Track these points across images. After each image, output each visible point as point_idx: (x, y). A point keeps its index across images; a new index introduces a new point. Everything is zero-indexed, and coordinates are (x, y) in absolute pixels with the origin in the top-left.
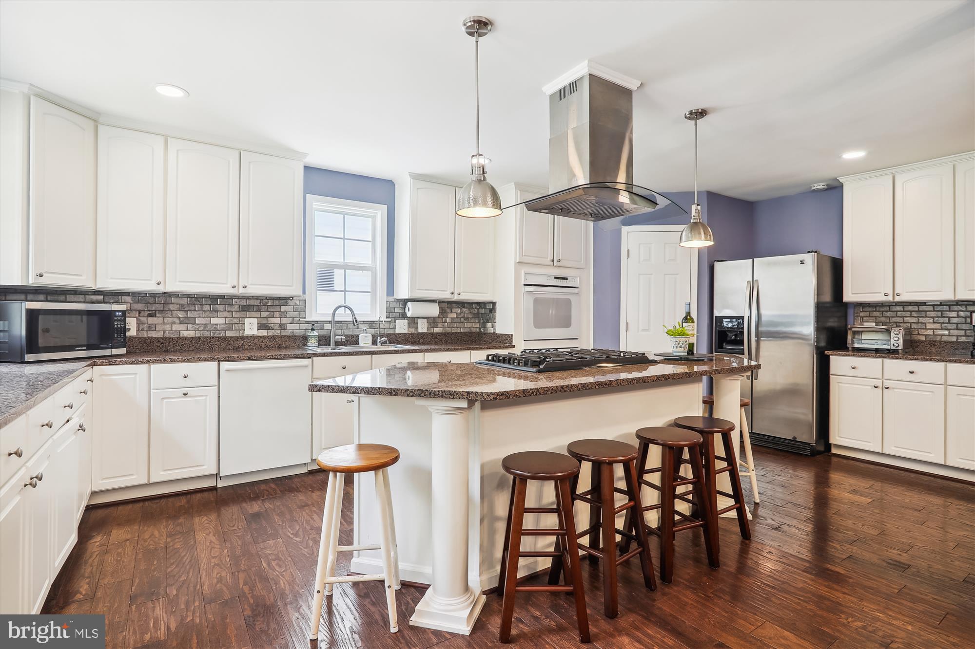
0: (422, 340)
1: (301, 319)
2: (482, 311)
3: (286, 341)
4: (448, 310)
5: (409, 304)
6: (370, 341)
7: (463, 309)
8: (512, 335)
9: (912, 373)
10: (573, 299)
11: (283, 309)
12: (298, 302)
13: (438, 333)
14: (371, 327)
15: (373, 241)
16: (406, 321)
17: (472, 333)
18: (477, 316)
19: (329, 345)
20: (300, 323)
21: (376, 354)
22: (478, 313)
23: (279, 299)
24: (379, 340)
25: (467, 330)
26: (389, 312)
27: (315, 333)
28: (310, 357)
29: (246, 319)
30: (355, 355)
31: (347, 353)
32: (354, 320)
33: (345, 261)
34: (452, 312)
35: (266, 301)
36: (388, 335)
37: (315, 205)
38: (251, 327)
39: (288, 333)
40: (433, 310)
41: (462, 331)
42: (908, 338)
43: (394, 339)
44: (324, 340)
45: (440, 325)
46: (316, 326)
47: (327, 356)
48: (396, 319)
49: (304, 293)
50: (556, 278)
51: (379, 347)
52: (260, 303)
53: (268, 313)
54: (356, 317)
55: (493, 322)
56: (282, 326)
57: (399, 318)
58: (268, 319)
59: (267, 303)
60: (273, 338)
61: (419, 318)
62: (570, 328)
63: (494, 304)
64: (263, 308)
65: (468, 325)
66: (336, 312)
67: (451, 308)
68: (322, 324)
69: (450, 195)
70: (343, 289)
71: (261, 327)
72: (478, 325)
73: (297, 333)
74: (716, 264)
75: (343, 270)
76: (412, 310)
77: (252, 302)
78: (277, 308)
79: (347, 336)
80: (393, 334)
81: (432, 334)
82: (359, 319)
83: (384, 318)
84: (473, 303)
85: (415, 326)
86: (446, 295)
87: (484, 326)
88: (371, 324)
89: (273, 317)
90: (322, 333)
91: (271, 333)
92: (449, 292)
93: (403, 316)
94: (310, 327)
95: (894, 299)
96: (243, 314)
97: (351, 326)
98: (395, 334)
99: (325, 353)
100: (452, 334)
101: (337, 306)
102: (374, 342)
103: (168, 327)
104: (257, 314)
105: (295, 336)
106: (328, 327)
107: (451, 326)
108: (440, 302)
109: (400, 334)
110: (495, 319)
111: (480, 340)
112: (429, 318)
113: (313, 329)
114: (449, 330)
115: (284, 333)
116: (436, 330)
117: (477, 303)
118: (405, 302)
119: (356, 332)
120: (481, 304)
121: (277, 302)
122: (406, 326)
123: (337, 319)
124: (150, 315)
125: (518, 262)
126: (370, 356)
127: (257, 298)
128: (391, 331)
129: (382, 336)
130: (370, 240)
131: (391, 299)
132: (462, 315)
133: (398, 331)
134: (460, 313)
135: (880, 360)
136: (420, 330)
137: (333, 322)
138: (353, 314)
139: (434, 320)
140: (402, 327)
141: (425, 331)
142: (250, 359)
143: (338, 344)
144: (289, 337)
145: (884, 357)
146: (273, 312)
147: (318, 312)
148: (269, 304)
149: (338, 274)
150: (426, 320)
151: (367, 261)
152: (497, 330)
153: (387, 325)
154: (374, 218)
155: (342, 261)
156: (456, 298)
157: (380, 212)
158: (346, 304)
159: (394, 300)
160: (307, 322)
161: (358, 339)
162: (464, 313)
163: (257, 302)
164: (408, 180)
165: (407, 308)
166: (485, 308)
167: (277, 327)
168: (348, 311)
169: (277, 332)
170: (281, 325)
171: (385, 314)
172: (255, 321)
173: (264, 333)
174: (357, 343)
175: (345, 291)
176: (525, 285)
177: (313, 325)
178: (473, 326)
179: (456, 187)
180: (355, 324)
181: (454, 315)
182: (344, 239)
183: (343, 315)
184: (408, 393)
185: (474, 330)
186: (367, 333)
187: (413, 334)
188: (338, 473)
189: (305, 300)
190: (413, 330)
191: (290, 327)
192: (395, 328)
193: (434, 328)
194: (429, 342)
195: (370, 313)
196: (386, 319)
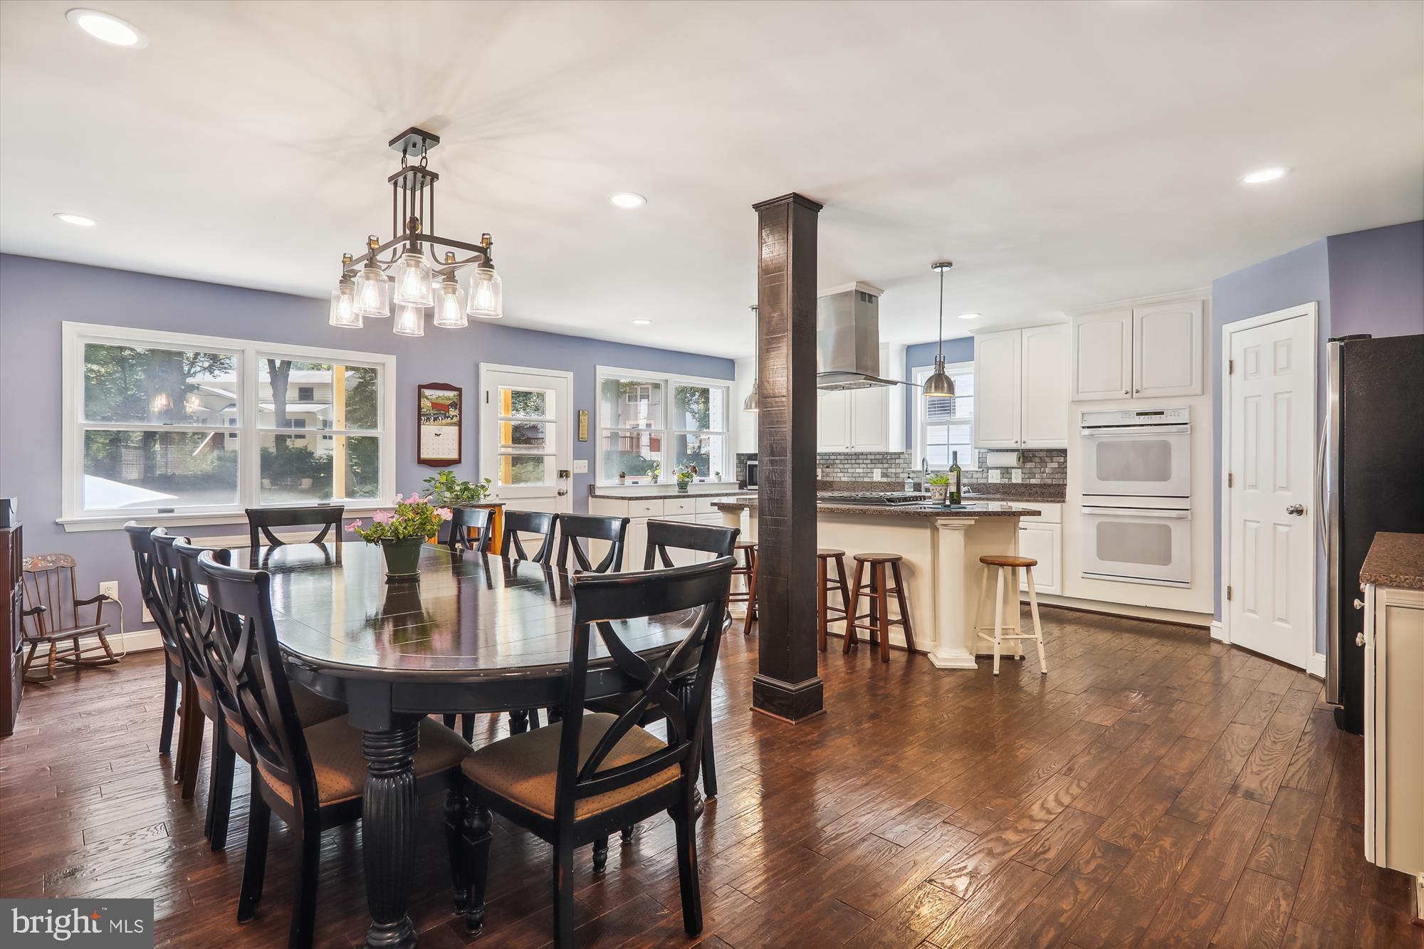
0: (1013, 491)
1: (906, 470)
4: (1048, 460)
10: (1176, 440)
11: (897, 461)
12: (907, 456)
13: (1033, 484)
16: (999, 471)
26: (981, 461)
29: (875, 470)
34: (1052, 462)
36: (977, 485)
38: (878, 475)
43: (985, 488)
45: (1037, 476)
48: (988, 469)
49: (909, 448)
50: (1138, 414)
53: (888, 465)
57: (990, 468)
58: (888, 469)
61: (1013, 468)
62: (1169, 481)
64: (885, 461)
67: (1051, 458)
70: (947, 443)
71: (884, 475)
75: (947, 426)
76: (990, 460)
77: (877, 457)
78: (893, 461)
80: (984, 484)
81: (1026, 485)
85: (1009, 476)
86: (1012, 445)
91: (890, 480)
92: (1014, 441)
96: (873, 466)
98: (986, 484)
100: (1050, 485)
103: (835, 475)
104: (881, 466)
107: (1051, 477)
112: (1023, 468)
113: (909, 477)
114: (1049, 481)
116: (1033, 481)
121: (892, 456)
124: (827, 467)
125: (1072, 401)
128: (984, 481)
133: (990, 481)
136: (1014, 481)
139: (1030, 470)
140: (994, 477)
141: (1020, 481)
146: (891, 464)
147: (918, 463)
148: (888, 458)
150: (1015, 470)
153: (979, 475)
156: (1023, 446)
160: (913, 472)
163: (881, 457)
167: (893, 475)
169: (893, 480)
170: (896, 474)
171: (977, 464)
173: (885, 480)
175: (948, 445)
176: (1083, 428)
181: (1055, 465)
187: (1008, 484)
189: (913, 454)
190: (1006, 481)
191: (900, 475)
192: (988, 478)
193: (1030, 478)
194: (1022, 494)
195: (970, 463)
196: (977, 470)
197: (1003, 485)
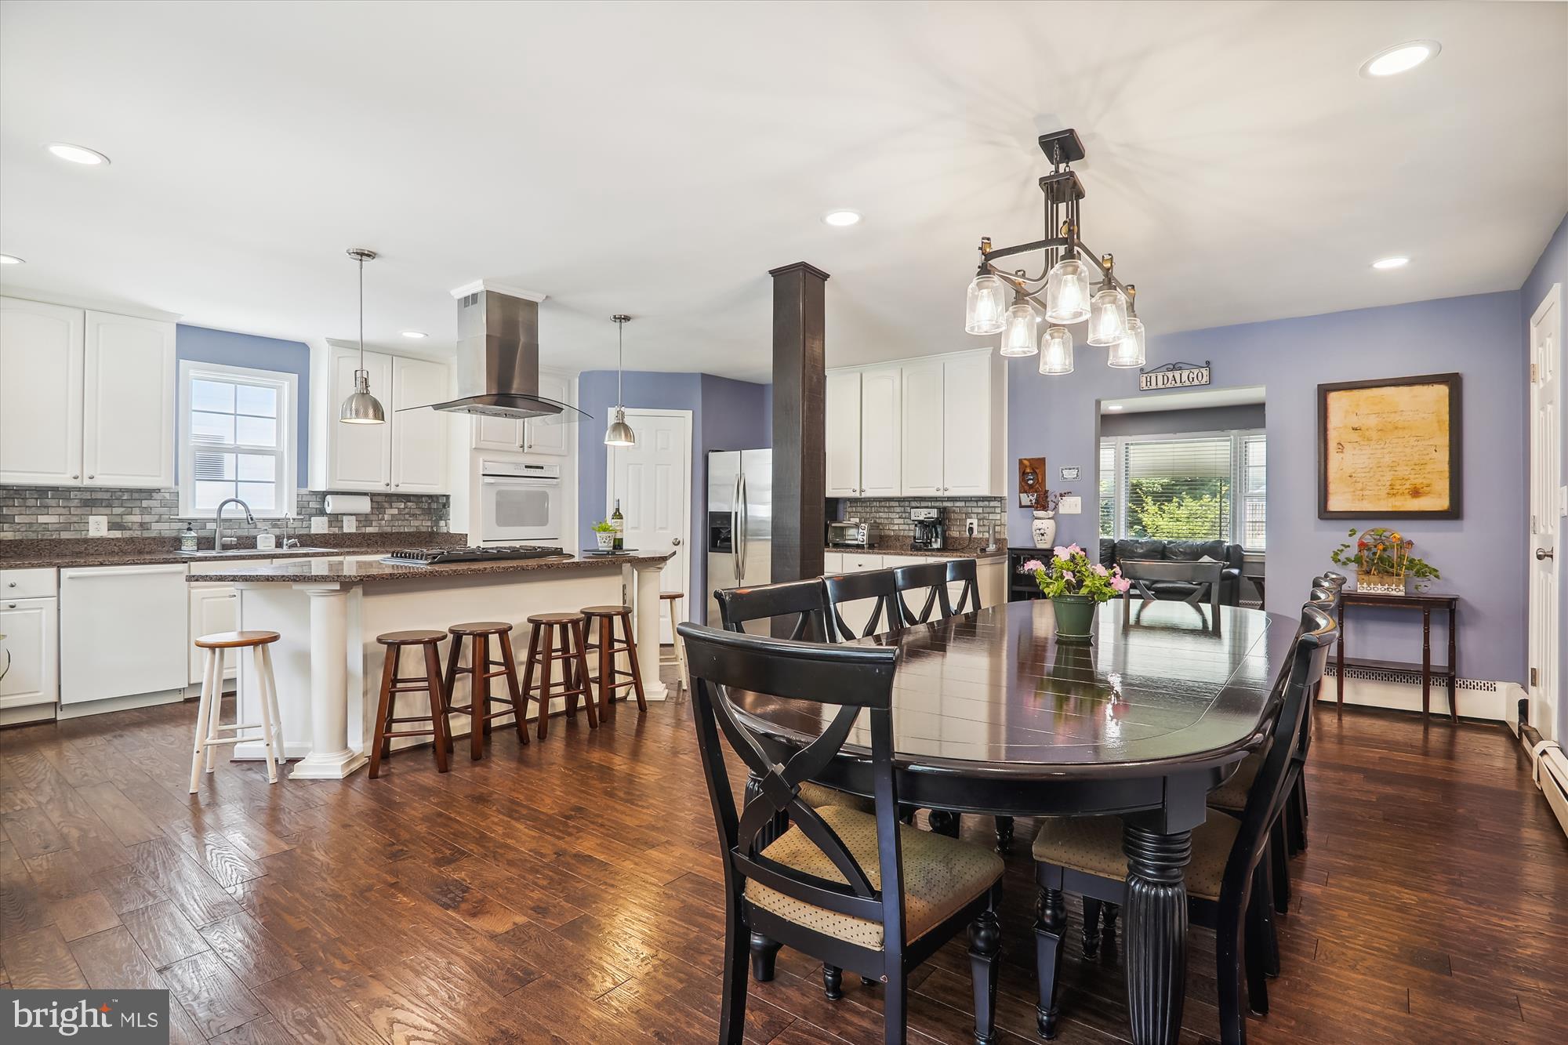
0: (348, 542)
1: (171, 517)
2: (434, 506)
3: (151, 544)
4: (386, 505)
5: (329, 498)
6: (273, 544)
7: (409, 503)
8: (467, 535)
9: (860, 566)
10: (550, 492)
11: (145, 503)
12: (167, 496)
13: (371, 533)
14: (275, 526)
15: (278, 418)
16: (325, 519)
17: (420, 533)
18: (428, 512)
19: (214, 549)
20: (171, 521)
21: (278, 558)
22: (429, 509)
23: (140, 491)
24: (285, 543)
25: (412, 530)
26: (301, 508)
27: (193, 534)
28: (186, 562)
29: (91, 517)
30: (249, 559)
31: (238, 556)
32: (249, 517)
33: (238, 443)
34: (391, 507)
35: (120, 493)
36: (299, 537)
37: (192, 373)
38: (98, 527)
39: (154, 534)
40: (364, 505)
41: (406, 530)
42: (875, 532)
43: (308, 540)
44: (206, 543)
45: (374, 524)
46: (195, 526)
47: (209, 560)
48: (311, 516)
49: (177, 483)
50: (526, 467)
51: (285, 550)
52: (111, 496)
53: (123, 509)
54: (251, 513)
55: (447, 520)
56: (143, 526)
57: (316, 515)
58: (124, 517)
59: (121, 496)
60: (131, 540)
61: (344, 514)
62: (548, 525)
63: (448, 497)
64: (116, 503)
65: (417, 523)
66: (224, 507)
67: (390, 503)
68: (205, 521)
69: (385, 367)
70: (234, 479)
71: (112, 526)
72: (429, 524)
73: (166, 534)
74: (711, 454)
75: (235, 455)
76: (332, 505)
77: (99, 496)
78: (138, 503)
79: (239, 538)
80: (307, 535)
81: (364, 535)
82: (254, 516)
83: (292, 514)
84: (422, 496)
85: (339, 524)
86: (380, 487)
87: (437, 526)
88: (275, 523)
89: (132, 514)
90: (203, 533)
91: (127, 534)
92: (383, 483)
93: (322, 512)
94: (186, 526)
95: (861, 495)
96: (86, 510)
97: (245, 525)
98: (309, 535)
99: (206, 557)
100: (392, 534)
101: (223, 501)
102: (279, 545)
104: (108, 511)
105: (164, 538)
106: (211, 526)
107: (391, 524)
108: (373, 496)
109: (317, 535)
110: (449, 515)
111: (431, 542)
112: (358, 514)
113: (189, 529)
114: (388, 529)
115: (146, 534)
116: (369, 530)
117: (427, 496)
118: (324, 495)
119: (253, 532)
120: (432, 498)
121: (136, 495)
122: (327, 525)
123: (223, 516)
125: (475, 448)
126: (270, 560)
127: (107, 490)
128: (304, 532)
129: (289, 538)
130: (275, 416)
131: (304, 491)
132: (407, 510)
133: (313, 531)
134: (404, 509)
135: (840, 555)
136: (346, 530)
137: (219, 520)
138: (247, 510)
139: (366, 517)
140: (319, 526)
141: (354, 530)
142: (101, 564)
143: (225, 547)
144: (154, 539)
145: (843, 552)
146: (131, 508)
147: (197, 507)
148: (125, 498)
149: (229, 459)
150: (354, 517)
151: (270, 442)
152: (451, 527)
153: (297, 524)
154: (279, 388)
155: (233, 443)
156: (393, 490)
157: (288, 383)
158: (239, 498)
159: (308, 493)
160: (181, 521)
161: (256, 541)
162: (410, 508)
163: (107, 496)
164: (326, 346)
165: (326, 503)
166: (438, 502)
167: (136, 526)
168: (240, 507)
169: (137, 533)
170: (142, 524)
171: (295, 510)
172: (104, 520)
173: (117, 534)
174: (254, 546)
175: (237, 481)
176: (484, 475)
177: (190, 524)
178: (423, 525)
179: (393, 355)
180: (250, 522)
181: (395, 511)
182: (236, 415)
183: (232, 511)
184: (284, 578)
185: (424, 529)
186: (268, 533)
187: (336, 534)
188: (217, 649)
189: (178, 493)
190: (336, 530)
191: (155, 526)
192: (309, 527)
193: (365, 527)
194: (359, 545)
195: (273, 508)
196: (296, 517)
197: (335, 535)
